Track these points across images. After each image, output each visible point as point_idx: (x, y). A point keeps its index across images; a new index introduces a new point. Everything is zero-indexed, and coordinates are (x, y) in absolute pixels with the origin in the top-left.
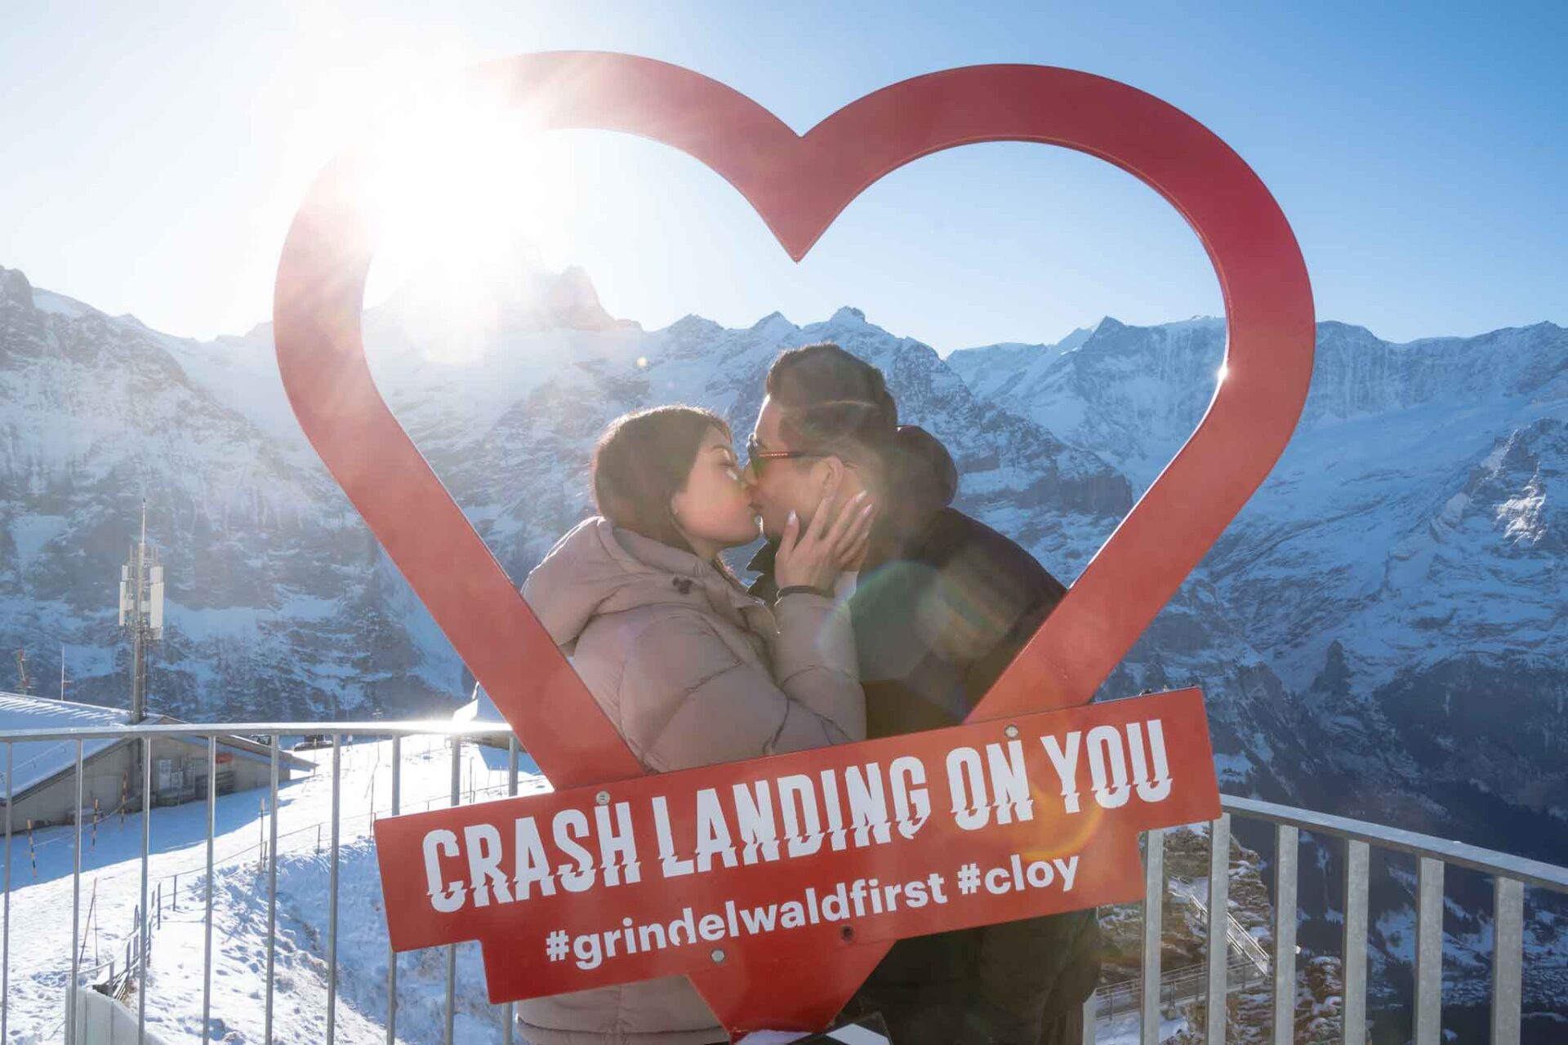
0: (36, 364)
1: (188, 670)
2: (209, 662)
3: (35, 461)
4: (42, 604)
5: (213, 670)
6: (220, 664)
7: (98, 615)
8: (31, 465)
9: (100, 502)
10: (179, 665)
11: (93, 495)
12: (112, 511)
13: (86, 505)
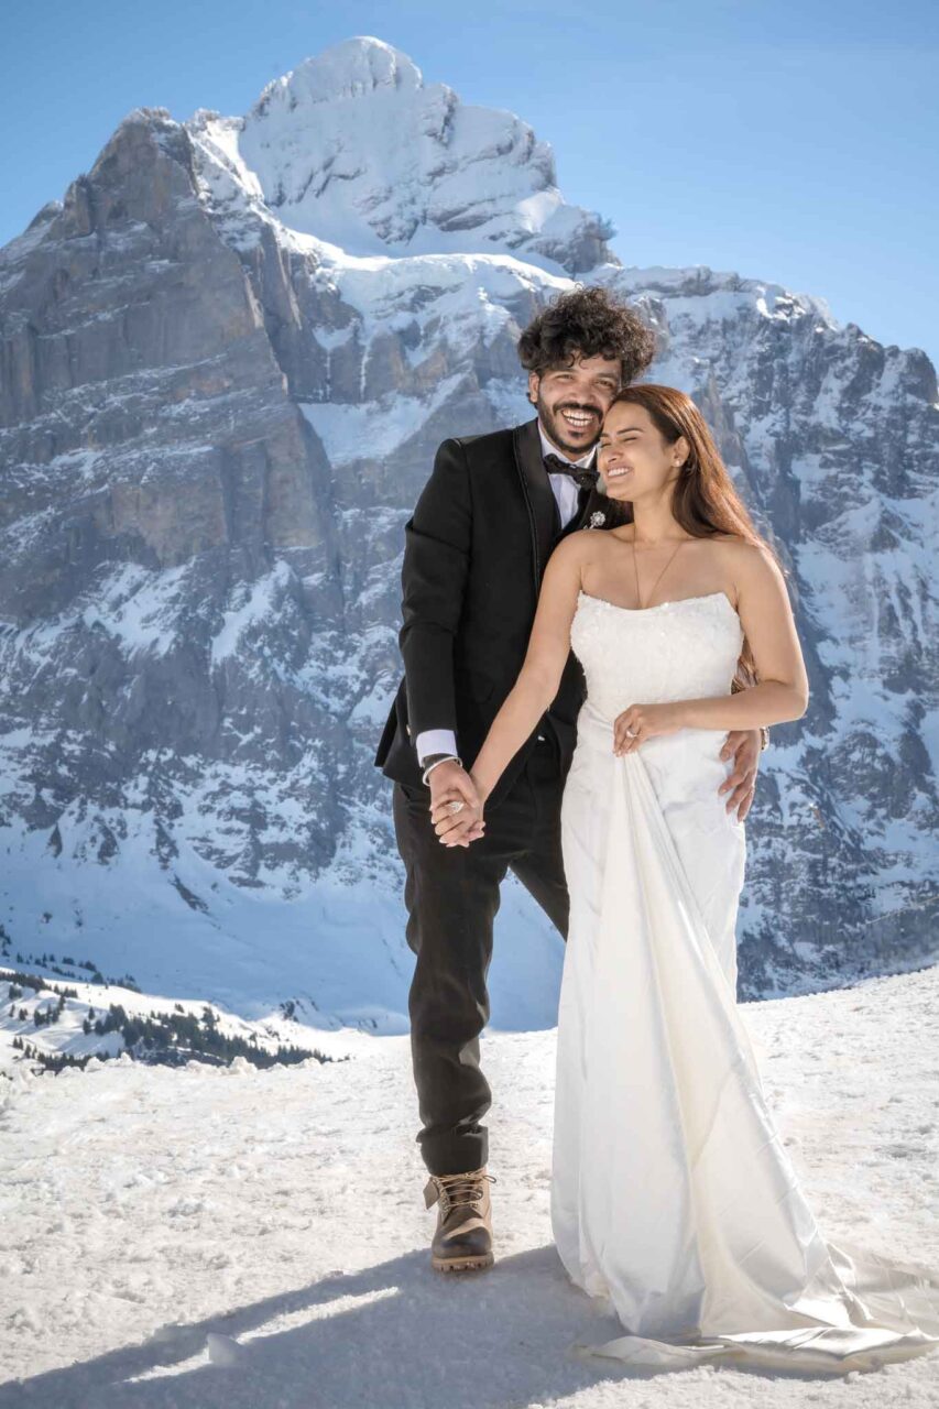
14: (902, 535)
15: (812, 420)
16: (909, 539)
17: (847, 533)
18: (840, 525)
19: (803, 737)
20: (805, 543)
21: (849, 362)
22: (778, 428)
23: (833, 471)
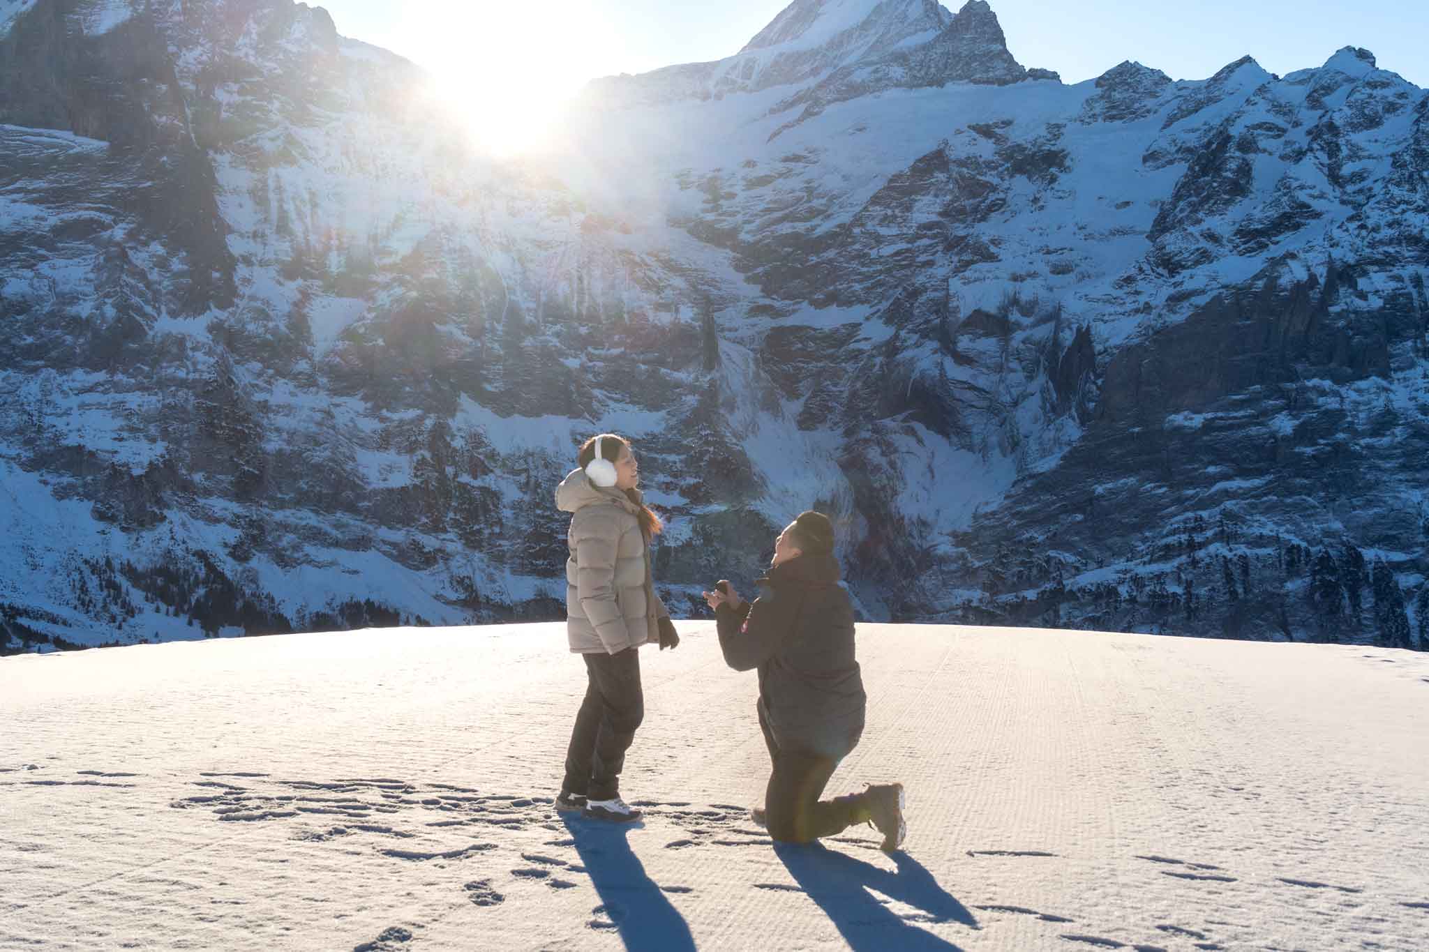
0: (338, 119)
1: (494, 487)
2: (517, 478)
3: (334, 233)
4: (337, 400)
5: (520, 488)
6: (528, 483)
7: (396, 417)
8: (330, 238)
9: (402, 283)
10: (483, 480)
11: (395, 275)
12: (414, 294)
13: (387, 286)
14: (300, 154)
15: (235, 54)
16: (307, 158)
17: (257, 149)
18: (251, 142)
19: (210, 309)
20: (222, 153)
21: (266, 11)
22: (204, 58)
23: (249, 98)
